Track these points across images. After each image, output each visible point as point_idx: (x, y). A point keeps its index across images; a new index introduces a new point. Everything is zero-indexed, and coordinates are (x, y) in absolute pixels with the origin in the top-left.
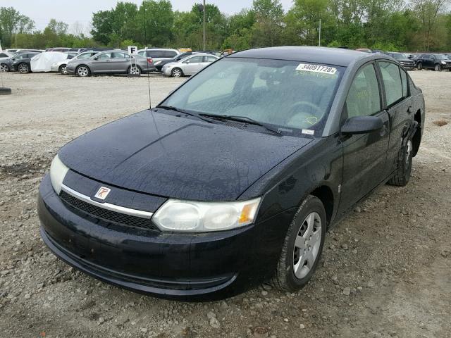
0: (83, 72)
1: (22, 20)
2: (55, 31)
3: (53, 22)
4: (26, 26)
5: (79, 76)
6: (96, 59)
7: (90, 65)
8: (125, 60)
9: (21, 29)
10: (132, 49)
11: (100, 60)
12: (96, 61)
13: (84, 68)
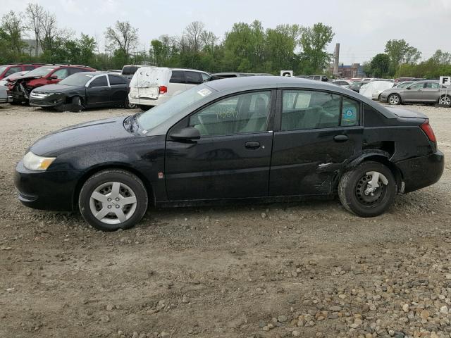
0: (394, 100)
1: (410, 51)
2: (438, 61)
3: (439, 53)
4: (412, 57)
5: (390, 104)
6: (408, 89)
7: (401, 94)
8: (437, 90)
9: (408, 60)
10: (444, 79)
11: (412, 90)
12: (408, 90)
13: (395, 97)
